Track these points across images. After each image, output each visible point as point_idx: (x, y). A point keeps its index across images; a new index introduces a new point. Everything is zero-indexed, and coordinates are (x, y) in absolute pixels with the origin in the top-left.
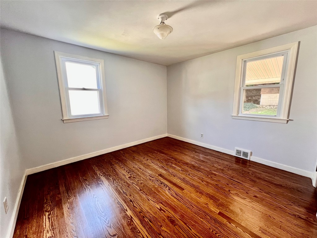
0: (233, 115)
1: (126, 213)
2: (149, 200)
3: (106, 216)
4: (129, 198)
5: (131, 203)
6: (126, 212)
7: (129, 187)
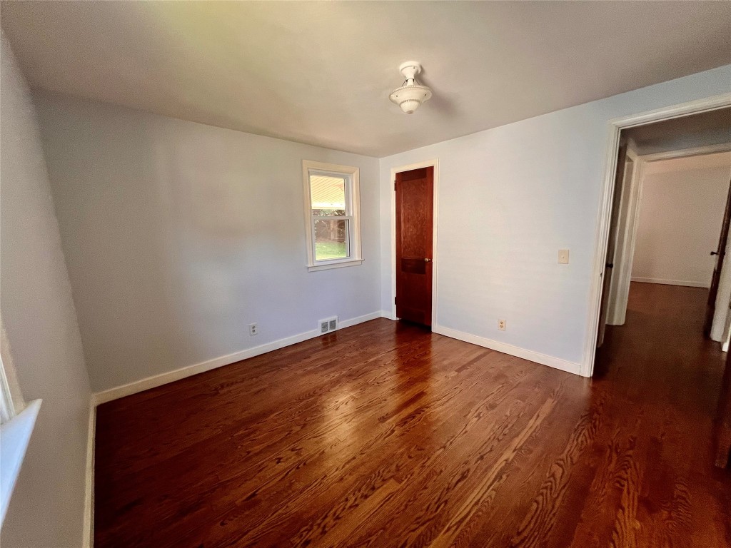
0: (309, 266)
1: (512, 460)
2: (466, 432)
3: (541, 491)
4: (476, 462)
5: (485, 457)
6: (510, 460)
7: (441, 471)
